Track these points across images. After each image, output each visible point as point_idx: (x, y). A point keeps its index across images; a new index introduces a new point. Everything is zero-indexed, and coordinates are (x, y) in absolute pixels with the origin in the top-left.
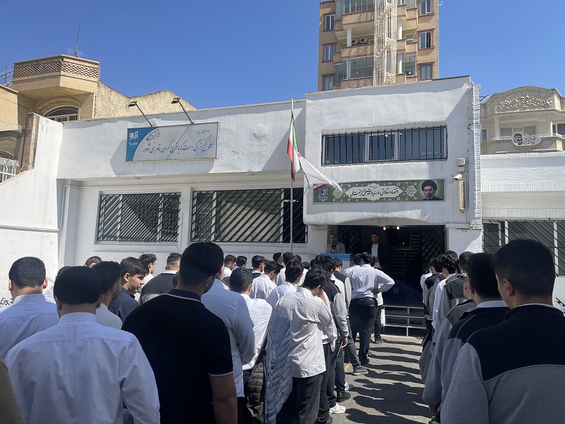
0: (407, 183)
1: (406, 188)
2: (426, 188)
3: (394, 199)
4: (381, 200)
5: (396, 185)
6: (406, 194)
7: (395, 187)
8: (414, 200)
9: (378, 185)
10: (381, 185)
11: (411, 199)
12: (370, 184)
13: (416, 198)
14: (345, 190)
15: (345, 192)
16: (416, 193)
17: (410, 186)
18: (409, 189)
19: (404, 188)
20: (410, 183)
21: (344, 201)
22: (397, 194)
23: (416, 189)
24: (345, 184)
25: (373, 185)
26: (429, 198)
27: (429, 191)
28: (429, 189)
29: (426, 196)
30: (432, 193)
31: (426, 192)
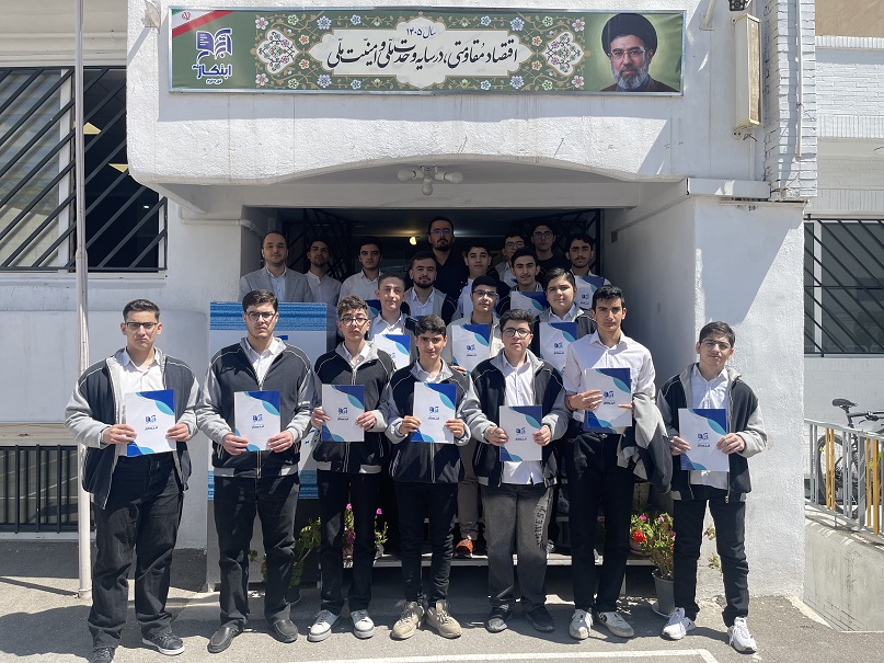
0: (548, 21)
1: (546, 39)
2: (621, 42)
3: (500, 87)
4: (452, 88)
5: (507, 26)
6: (546, 67)
7: (503, 35)
8: (572, 91)
9: (440, 26)
10: (449, 26)
11: (565, 89)
12: (407, 19)
13: (579, 81)
14: (304, 40)
15: (308, 47)
16: (582, 63)
17: (559, 32)
18: (555, 45)
19: (537, 41)
20: (561, 23)
21: (304, 87)
22: (511, 65)
23: (582, 44)
24: (304, 16)
25: (421, 23)
26: (629, 83)
27: (629, 56)
28: (629, 47)
29: (617, 73)
30: (641, 65)
31: (618, 61)
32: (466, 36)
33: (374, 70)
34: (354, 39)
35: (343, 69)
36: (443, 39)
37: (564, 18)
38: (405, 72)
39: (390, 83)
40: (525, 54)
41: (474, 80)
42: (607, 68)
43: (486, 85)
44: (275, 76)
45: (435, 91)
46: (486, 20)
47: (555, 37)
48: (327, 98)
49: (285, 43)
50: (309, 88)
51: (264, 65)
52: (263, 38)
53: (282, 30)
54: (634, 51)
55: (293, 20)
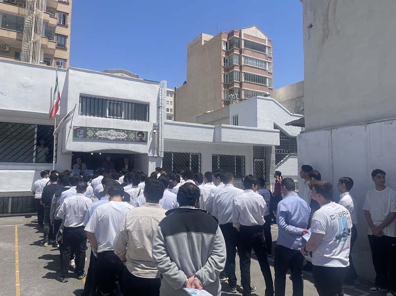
0: (130, 132)
2: (139, 135)
3: (123, 140)
4: (116, 140)
5: (124, 132)
6: (129, 138)
10: (116, 131)
11: (132, 141)
13: (134, 140)
15: (95, 133)
16: (134, 137)
22: (125, 137)
23: (134, 135)
24: (95, 129)
25: (112, 130)
26: (140, 141)
29: (139, 139)
30: (142, 138)
32: (119, 133)
33: (105, 137)
34: (102, 132)
35: (100, 136)
36: (115, 133)
37: (132, 131)
38: (109, 137)
40: (127, 136)
43: (121, 140)
44: (90, 137)
45: (114, 140)
46: (121, 131)
47: (131, 134)
49: (92, 132)
50: (95, 139)
51: (88, 135)
52: (88, 131)
53: (91, 130)
54: (141, 136)
55: (93, 129)
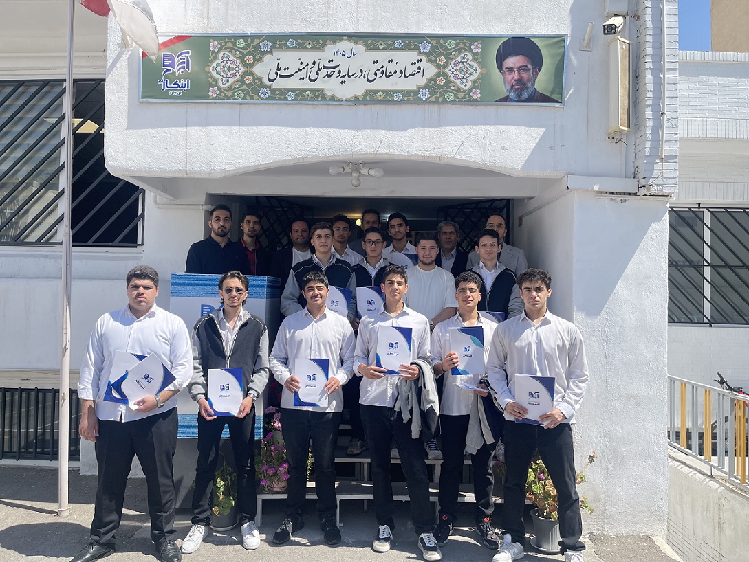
0: (451, 44)
1: (448, 59)
2: (512, 61)
3: (410, 98)
4: (370, 98)
5: (417, 48)
6: (448, 82)
7: (413, 56)
8: (472, 102)
9: (360, 48)
10: (368, 48)
11: (464, 99)
12: (334, 43)
13: (476, 94)
14: (249, 59)
15: (252, 65)
16: (479, 78)
17: (460, 52)
18: (457, 64)
19: (441, 60)
20: (461, 46)
21: (248, 97)
22: (420, 80)
23: (479, 63)
24: (249, 41)
25: (345, 45)
26: (519, 96)
27: (519, 73)
28: (519, 65)
29: (509, 87)
30: (529, 80)
31: (509, 77)
32: (382, 56)
33: (306, 84)
34: (290, 59)
35: (280, 84)
36: (364, 59)
37: (465, 42)
38: (331, 86)
39: (319, 95)
40: (431, 71)
41: (387, 93)
42: (501, 83)
43: (398, 97)
44: (225, 89)
45: (355, 101)
46: (399, 43)
47: (457, 57)
48: (267, 107)
49: (234, 62)
50: (252, 98)
51: (215, 80)
52: (216, 58)
53: (231, 51)
54: (523, 68)
55: (240, 43)
